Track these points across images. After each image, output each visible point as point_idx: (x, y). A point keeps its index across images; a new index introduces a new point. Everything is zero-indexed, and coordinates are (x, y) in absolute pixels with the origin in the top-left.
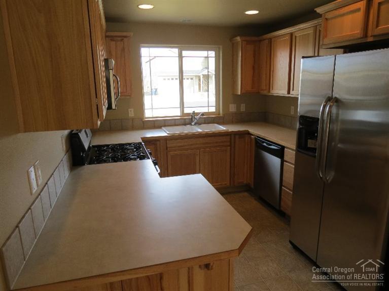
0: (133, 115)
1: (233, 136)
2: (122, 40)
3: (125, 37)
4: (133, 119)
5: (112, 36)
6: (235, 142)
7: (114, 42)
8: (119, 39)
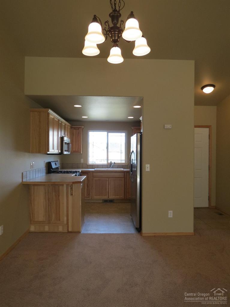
0: (83, 162)
1: (126, 173)
2: (78, 129)
3: (80, 128)
4: (83, 164)
5: (74, 128)
6: (127, 176)
7: (75, 130)
8: (77, 129)
